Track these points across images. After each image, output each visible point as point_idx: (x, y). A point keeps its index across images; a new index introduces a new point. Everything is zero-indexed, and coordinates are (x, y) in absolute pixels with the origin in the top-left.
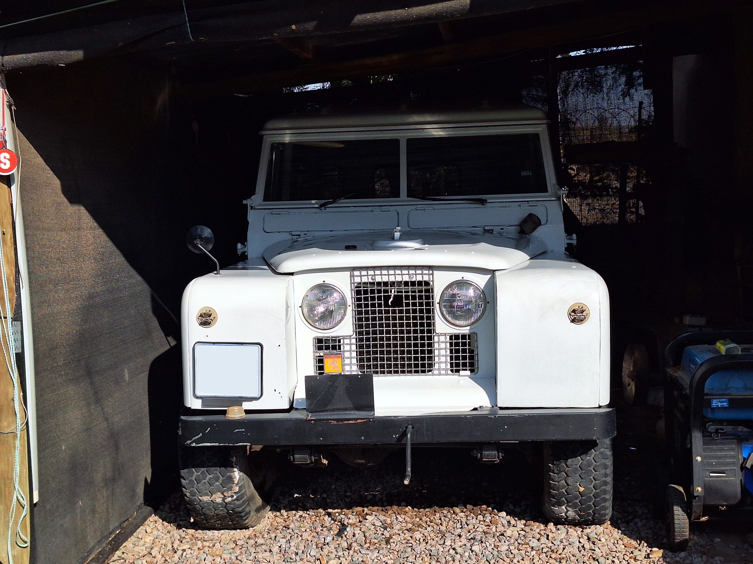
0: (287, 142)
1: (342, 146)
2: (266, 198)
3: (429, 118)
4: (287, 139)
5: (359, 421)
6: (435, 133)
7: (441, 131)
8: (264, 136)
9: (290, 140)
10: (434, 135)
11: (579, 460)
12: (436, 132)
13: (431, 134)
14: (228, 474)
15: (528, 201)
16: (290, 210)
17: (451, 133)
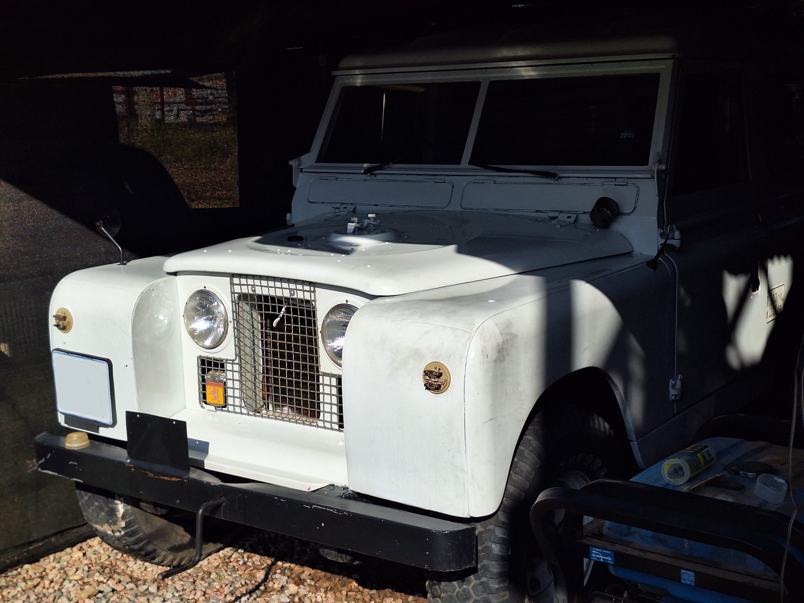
0: (358, 85)
1: (422, 90)
2: (320, 159)
3: (520, 52)
4: (359, 81)
5: (174, 479)
6: (524, 73)
7: (533, 71)
8: (337, 77)
9: (362, 82)
10: (523, 76)
11: (454, 586)
12: (526, 71)
13: (519, 74)
14: (111, 505)
15: (615, 178)
16: (340, 176)
17: (545, 73)
